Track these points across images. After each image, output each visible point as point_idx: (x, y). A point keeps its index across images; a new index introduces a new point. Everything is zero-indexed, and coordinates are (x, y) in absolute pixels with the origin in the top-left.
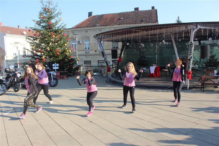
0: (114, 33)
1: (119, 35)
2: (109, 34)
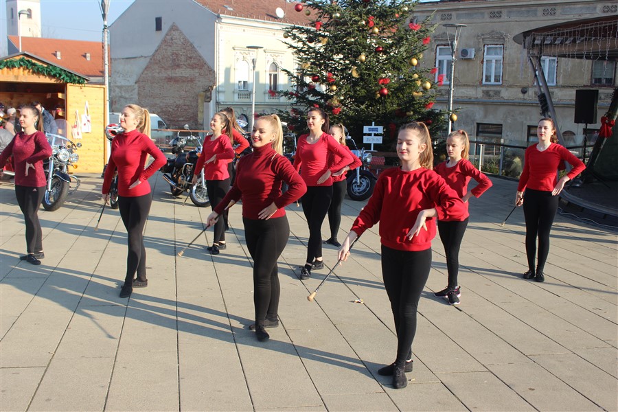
0: (587, 30)
1: (604, 36)
2: (570, 32)
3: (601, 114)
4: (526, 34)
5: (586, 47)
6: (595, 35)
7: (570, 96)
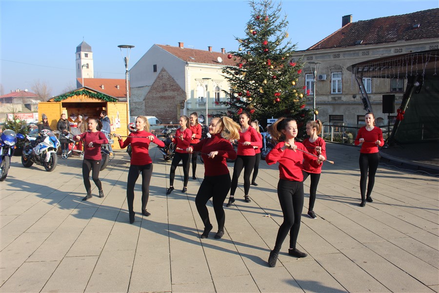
0: (387, 62)
2: (378, 64)
3: (397, 107)
4: (353, 66)
5: (386, 72)
6: (391, 65)
7: (379, 98)
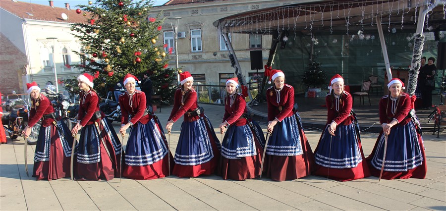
0: (257, 16)
1: (267, 19)
3: (265, 63)
